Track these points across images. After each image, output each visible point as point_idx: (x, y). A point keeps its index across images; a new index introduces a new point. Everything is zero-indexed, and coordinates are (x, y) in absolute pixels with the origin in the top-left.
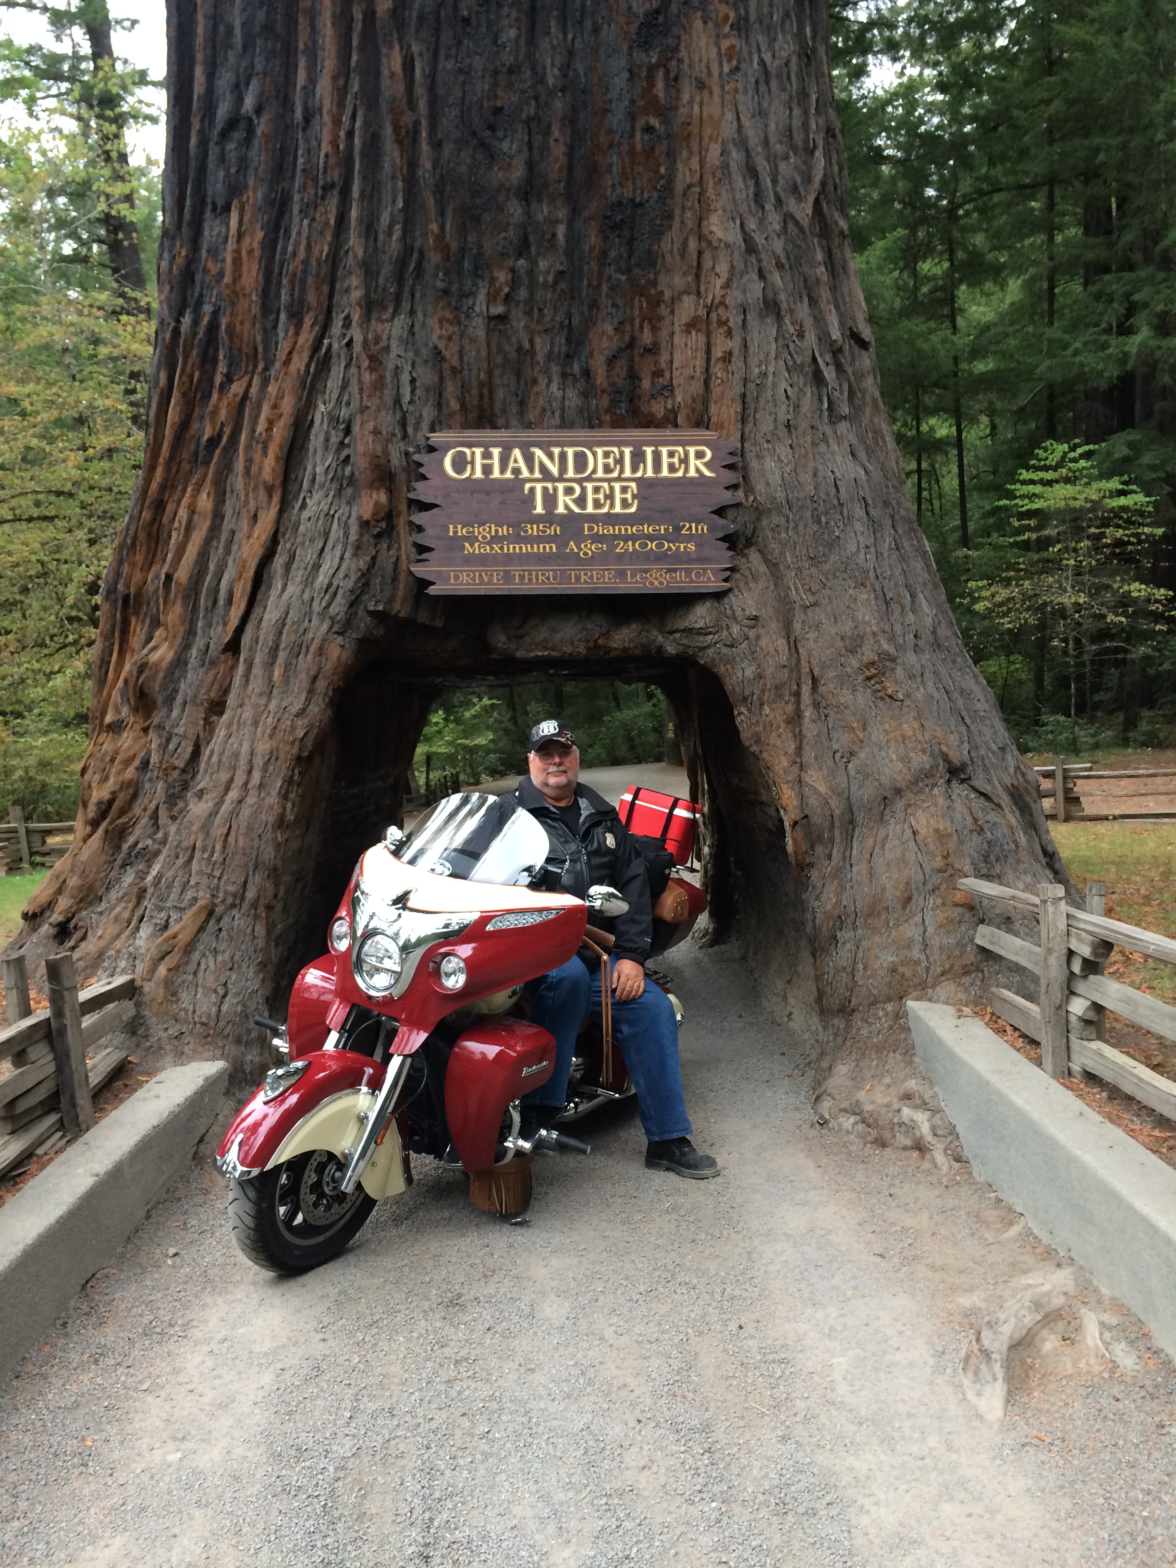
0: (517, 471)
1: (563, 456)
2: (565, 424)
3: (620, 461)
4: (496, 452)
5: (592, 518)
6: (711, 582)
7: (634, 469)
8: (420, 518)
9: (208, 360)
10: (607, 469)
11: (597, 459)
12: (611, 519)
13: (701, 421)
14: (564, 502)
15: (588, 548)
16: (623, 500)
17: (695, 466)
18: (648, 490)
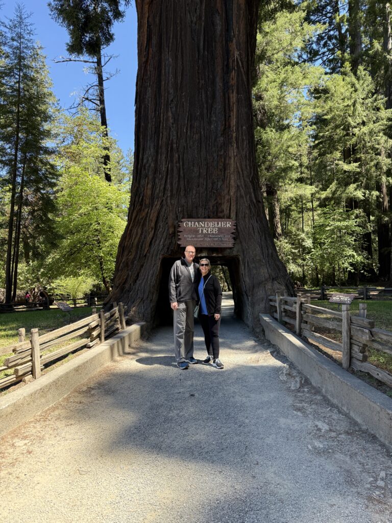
0: (196, 226)
1: (205, 223)
2: (205, 218)
3: (215, 224)
4: (193, 223)
5: (209, 234)
6: (230, 245)
7: (217, 226)
8: (179, 234)
9: (141, 205)
10: (212, 225)
11: (210, 224)
12: (213, 234)
13: (229, 217)
14: (205, 231)
15: (209, 239)
16: (215, 231)
17: (228, 225)
18: (219, 229)
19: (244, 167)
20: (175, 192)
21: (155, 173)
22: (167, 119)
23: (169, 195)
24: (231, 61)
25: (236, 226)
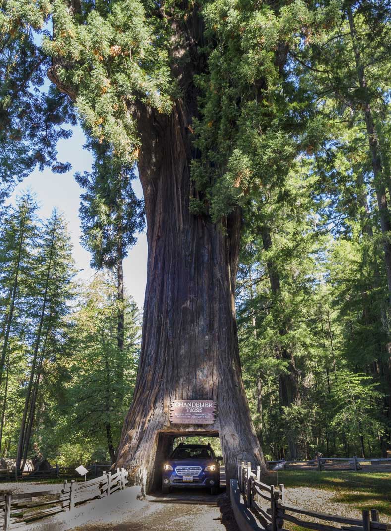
0: (185, 406)
1: (192, 404)
2: (192, 399)
3: (199, 405)
4: (182, 403)
5: (195, 413)
6: (211, 422)
7: (201, 406)
8: (171, 412)
11: (196, 405)
12: (198, 413)
13: (211, 399)
14: (191, 411)
15: (195, 417)
16: (200, 410)
17: (210, 405)
18: (204, 409)
19: (224, 359)
20: (169, 379)
21: (155, 363)
22: (166, 323)
23: (165, 381)
24: (214, 280)
25: (217, 406)
